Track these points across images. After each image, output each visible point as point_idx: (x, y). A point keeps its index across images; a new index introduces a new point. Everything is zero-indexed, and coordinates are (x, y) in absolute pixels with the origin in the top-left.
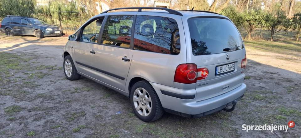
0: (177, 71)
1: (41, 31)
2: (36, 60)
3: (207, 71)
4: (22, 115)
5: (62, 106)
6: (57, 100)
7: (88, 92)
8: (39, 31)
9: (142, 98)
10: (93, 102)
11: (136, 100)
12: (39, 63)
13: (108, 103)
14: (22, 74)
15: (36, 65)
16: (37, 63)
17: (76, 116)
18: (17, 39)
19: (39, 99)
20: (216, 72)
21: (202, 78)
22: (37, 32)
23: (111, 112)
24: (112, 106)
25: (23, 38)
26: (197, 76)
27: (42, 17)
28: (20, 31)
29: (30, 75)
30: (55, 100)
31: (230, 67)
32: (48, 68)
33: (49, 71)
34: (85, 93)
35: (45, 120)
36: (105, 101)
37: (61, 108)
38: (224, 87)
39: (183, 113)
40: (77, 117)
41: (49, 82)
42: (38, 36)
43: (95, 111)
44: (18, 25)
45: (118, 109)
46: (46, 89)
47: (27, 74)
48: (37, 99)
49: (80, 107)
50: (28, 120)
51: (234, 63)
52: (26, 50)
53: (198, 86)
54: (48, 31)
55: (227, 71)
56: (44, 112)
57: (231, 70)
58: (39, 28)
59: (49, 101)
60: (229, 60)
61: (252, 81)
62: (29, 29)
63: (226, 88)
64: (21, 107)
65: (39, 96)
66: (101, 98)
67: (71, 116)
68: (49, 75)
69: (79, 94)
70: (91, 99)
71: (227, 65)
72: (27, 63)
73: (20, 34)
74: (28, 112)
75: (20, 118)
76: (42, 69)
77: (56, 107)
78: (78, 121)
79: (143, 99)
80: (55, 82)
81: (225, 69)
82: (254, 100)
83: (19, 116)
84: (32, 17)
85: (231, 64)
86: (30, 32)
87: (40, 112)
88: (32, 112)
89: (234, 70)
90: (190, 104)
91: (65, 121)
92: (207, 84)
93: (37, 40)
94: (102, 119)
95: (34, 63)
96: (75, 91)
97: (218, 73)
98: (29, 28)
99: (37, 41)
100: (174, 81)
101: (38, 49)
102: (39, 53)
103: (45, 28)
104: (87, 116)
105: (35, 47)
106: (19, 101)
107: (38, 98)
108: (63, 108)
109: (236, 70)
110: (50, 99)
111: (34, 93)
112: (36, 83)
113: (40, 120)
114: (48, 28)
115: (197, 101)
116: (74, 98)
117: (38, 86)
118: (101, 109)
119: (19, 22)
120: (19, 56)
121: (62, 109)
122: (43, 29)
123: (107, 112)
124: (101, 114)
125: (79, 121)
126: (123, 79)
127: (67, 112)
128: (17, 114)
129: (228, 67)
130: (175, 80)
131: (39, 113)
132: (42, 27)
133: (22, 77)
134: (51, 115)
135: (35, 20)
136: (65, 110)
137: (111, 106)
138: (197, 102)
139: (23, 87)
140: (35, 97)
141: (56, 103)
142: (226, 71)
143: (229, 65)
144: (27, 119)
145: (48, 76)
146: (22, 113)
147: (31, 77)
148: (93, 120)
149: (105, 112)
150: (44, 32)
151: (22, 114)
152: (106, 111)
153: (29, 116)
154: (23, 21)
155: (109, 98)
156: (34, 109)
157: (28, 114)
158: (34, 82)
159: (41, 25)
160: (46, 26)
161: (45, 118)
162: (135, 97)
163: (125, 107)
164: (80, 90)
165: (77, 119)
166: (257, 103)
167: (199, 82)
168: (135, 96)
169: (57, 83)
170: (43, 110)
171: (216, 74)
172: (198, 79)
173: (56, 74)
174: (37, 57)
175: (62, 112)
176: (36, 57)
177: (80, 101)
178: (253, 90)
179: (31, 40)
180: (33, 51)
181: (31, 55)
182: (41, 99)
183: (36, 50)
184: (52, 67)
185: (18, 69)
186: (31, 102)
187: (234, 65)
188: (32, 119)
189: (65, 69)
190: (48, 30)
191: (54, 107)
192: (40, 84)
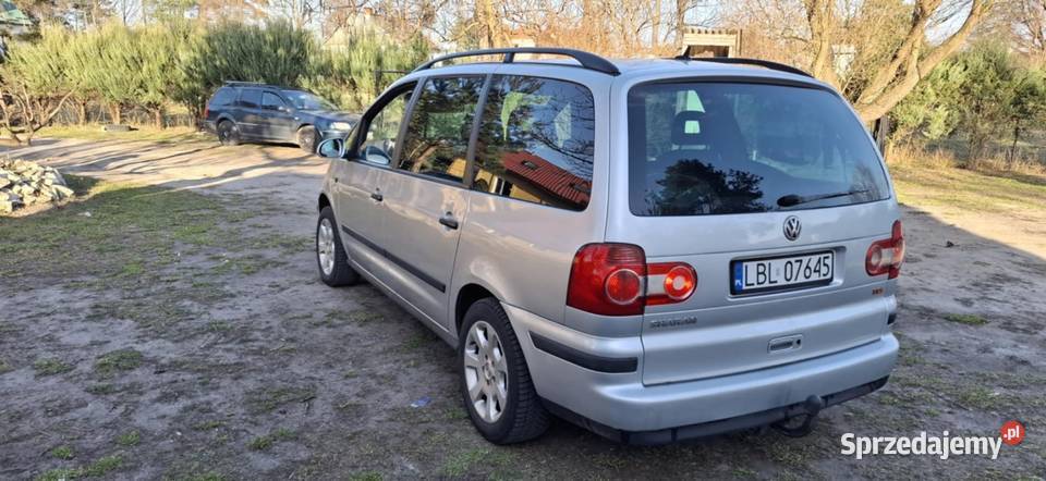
0: (577, 270)
1: (317, 131)
2: (265, 217)
3: (691, 275)
4: (134, 380)
5: (260, 364)
6: (255, 344)
7: (361, 326)
8: (310, 130)
9: (486, 357)
10: (359, 361)
11: (470, 364)
12: (270, 227)
13: (404, 366)
14: (205, 258)
15: (259, 231)
16: (266, 227)
17: (283, 399)
18: (246, 154)
19: (205, 337)
20: (737, 282)
21: (669, 297)
22: (303, 133)
23: (398, 399)
24: (411, 379)
25: (263, 152)
26: (645, 292)
27: (328, 87)
28: (258, 130)
29: (222, 264)
30: (251, 343)
31: (807, 267)
32: (287, 246)
33: (285, 254)
34: (349, 329)
35: (189, 402)
36: (397, 361)
37: (254, 370)
38: (774, 342)
39: (594, 422)
40: (283, 404)
41: (265, 288)
42: (307, 145)
43: (351, 388)
44: (254, 111)
45: (427, 390)
46: (244, 309)
47: (218, 258)
48: (199, 336)
49: (311, 371)
50: (142, 399)
51: (830, 255)
52: (252, 188)
53: (653, 326)
54: (336, 132)
55: (789, 283)
56: (199, 378)
57: (810, 280)
58: (312, 120)
59: (229, 346)
60: (798, 241)
61: (988, 334)
62: (282, 125)
63: (789, 344)
64: (145, 355)
65: (212, 328)
66: (391, 350)
67: (269, 397)
68: (277, 264)
69: (331, 330)
70: (359, 350)
71: (793, 260)
72: (235, 227)
73: (258, 138)
74: (156, 373)
75: (125, 389)
76: (267, 247)
77: (242, 364)
78: (282, 417)
79: (490, 362)
80: (283, 289)
81: (778, 272)
82: (959, 407)
83: (126, 381)
84: (297, 88)
85: (815, 259)
86: (286, 134)
87: (188, 376)
88: (164, 375)
89: (831, 279)
90: (618, 391)
91: (243, 411)
92: (691, 323)
93: (303, 159)
94: (358, 417)
95: (255, 226)
96: (326, 319)
97: (744, 287)
98: (283, 121)
99: (299, 161)
100: (569, 303)
101: (289, 185)
102: (286, 197)
103: (330, 122)
104: (317, 402)
105: (282, 179)
106: (146, 339)
107: (203, 333)
108: (261, 370)
109: (838, 281)
110: (238, 341)
111: (203, 316)
112: (227, 287)
113: (176, 400)
114: (337, 122)
115: (646, 383)
116: (307, 343)
117: (226, 296)
118: (372, 383)
119: (258, 103)
120: (224, 203)
121: (253, 374)
122: (323, 125)
123: (386, 397)
124: (362, 401)
125: (284, 416)
126: (442, 288)
127: (261, 385)
128: (122, 376)
129: (796, 266)
130: (572, 300)
131: (183, 380)
132: (319, 118)
133: (199, 268)
134: (212, 389)
135: (303, 97)
136: (260, 378)
137: (408, 378)
138: (645, 386)
139: (183, 296)
140: (198, 329)
141: (247, 354)
142: (785, 283)
143: (805, 259)
144: (141, 394)
145: (274, 270)
146: (140, 375)
147: (223, 267)
148: (327, 418)
149: (381, 394)
150: (325, 134)
151: (136, 376)
152: (386, 392)
153: (151, 385)
154: (268, 100)
155: (416, 352)
156: (175, 366)
157: (153, 378)
158: (223, 284)
159: (315, 113)
160: (332, 115)
161: (190, 397)
162: (469, 352)
163: (451, 384)
164: (341, 319)
165: (281, 409)
166: (969, 418)
167: (653, 313)
168: (470, 349)
169: (284, 293)
170: (199, 371)
171: (735, 291)
172: (648, 302)
173: (300, 264)
174: (273, 210)
175: (250, 383)
176: (270, 210)
177: (322, 353)
178: (972, 371)
179: (283, 158)
180: (269, 190)
181: (260, 204)
182: (213, 337)
183: (279, 189)
184: (300, 243)
185: (200, 244)
186: (179, 345)
187: (828, 262)
188: (156, 394)
189: (321, 250)
190: (336, 129)
191: (237, 364)
192: (233, 292)
